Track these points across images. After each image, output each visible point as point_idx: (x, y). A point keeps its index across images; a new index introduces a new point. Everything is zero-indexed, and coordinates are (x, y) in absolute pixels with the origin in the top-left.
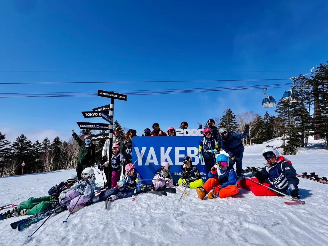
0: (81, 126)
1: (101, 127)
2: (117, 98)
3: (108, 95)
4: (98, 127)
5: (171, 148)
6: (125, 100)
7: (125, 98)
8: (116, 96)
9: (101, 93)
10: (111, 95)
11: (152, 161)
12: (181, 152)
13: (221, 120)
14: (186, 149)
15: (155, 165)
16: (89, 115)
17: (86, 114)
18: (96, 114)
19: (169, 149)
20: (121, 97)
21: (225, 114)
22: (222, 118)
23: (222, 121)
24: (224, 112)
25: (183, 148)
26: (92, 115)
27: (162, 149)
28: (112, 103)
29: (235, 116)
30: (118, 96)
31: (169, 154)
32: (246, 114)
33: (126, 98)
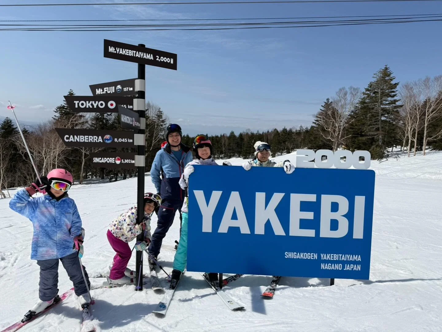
0: (67, 138)
1: (116, 140)
2: (154, 63)
3: (130, 53)
4: (108, 140)
5: (281, 195)
6: (174, 67)
7: (172, 62)
8: (150, 57)
9: (111, 49)
10: (139, 55)
11: (234, 224)
12: (305, 206)
13: (364, 94)
14: (319, 199)
15: (242, 232)
16: (82, 104)
17: (76, 102)
18: (102, 104)
19: (277, 197)
20: (163, 59)
21: (374, 80)
22: (367, 90)
23: (366, 96)
24: (375, 76)
25: (312, 198)
26: (90, 104)
27: (260, 197)
28: (142, 75)
29: (396, 84)
30: (155, 58)
31: (277, 210)
32: (425, 81)
33: (175, 61)
